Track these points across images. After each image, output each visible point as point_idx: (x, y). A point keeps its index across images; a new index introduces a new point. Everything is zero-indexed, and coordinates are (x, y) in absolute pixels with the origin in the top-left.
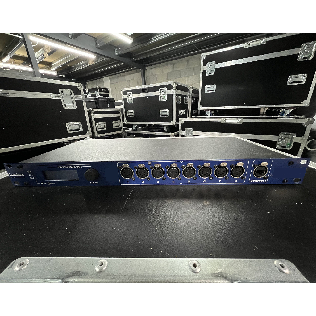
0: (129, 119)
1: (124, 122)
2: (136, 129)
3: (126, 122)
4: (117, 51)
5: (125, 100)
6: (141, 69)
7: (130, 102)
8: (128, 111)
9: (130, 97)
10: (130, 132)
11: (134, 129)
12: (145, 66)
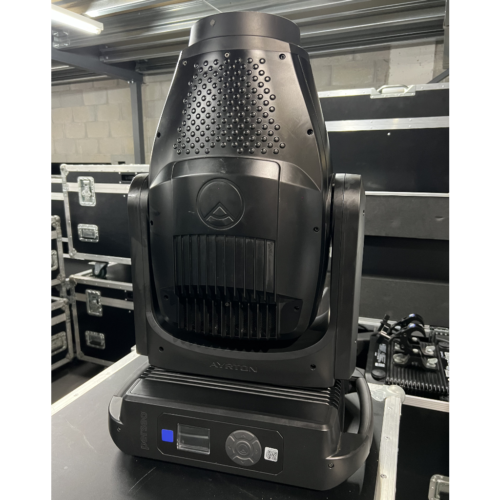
0: (81, 246)
1: (66, 256)
2: (102, 275)
3: (73, 254)
4: (58, 37)
5: (73, 196)
6: (130, 82)
7: (88, 201)
8: (81, 226)
9: (87, 188)
10: (85, 283)
11: (97, 272)
12: (142, 75)
